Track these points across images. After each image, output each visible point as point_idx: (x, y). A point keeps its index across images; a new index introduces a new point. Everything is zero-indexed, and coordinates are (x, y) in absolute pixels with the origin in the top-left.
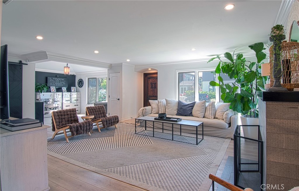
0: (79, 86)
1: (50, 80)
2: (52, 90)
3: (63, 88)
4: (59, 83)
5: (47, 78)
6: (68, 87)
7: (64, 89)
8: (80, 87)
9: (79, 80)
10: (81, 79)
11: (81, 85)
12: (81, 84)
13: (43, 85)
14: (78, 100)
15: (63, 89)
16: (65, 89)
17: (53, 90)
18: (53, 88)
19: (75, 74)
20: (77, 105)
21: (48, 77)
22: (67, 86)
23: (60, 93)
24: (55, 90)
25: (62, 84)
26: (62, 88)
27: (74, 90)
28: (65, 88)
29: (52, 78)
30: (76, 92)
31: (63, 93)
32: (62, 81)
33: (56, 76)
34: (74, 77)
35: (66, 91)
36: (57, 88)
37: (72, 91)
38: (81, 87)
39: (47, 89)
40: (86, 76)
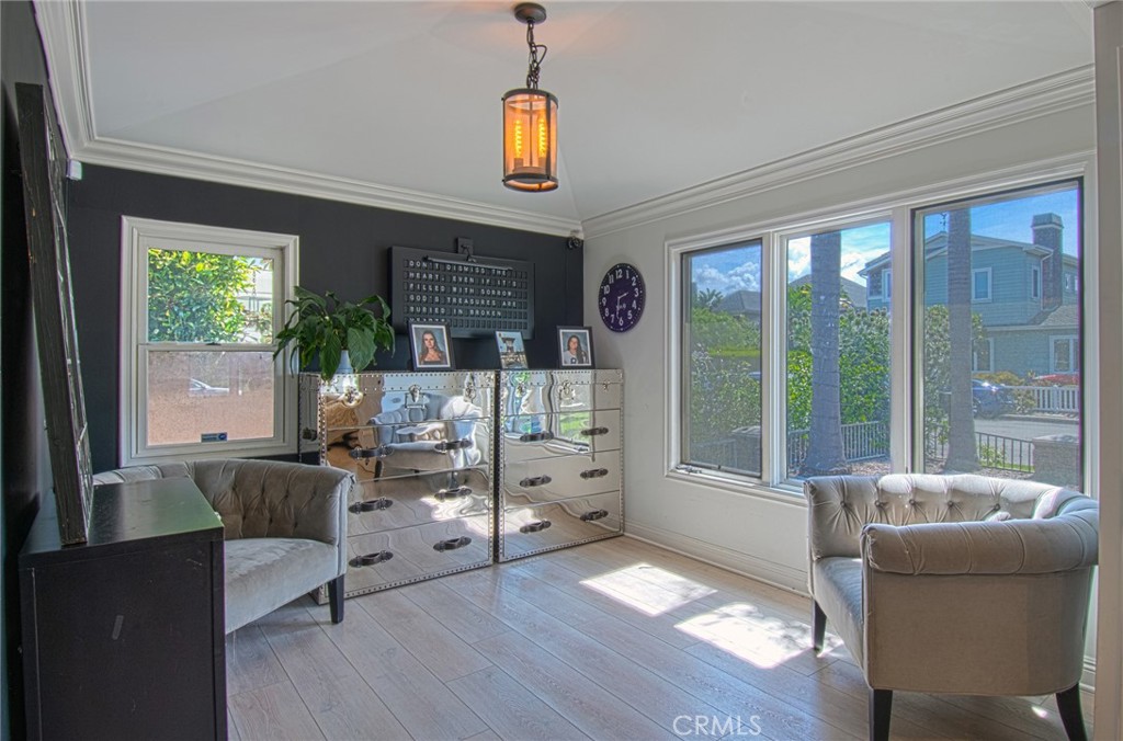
0: (607, 321)
1: (410, 267)
2: (425, 352)
3: (500, 335)
4: (477, 295)
5: (387, 256)
6: (534, 334)
7: (511, 342)
8: (616, 328)
9: (613, 271)
10: (623, 267)
11: (623, 313)
12: (628, 300)
13: (348, 306)
14: (604, 431)
15: (503, 347)
16: (519, 345)
17: (432, 356)
18: (430, 338)
19: (581, 236)
20: (604, 472)
21: (394, 248)
22: (531, 325)
23: (484, 378)
24: (443, 358)
25: (499, 306)
26: (493, 337)
27: (578, 349)
28: (517, 335)
29: (425, 259)
30: (593, 367)
31: (503, 374)
32: (493, 285)
33: (456, 241)
34: (570, 251)
35: (523, 358)
36: (465, 333)
37: (567, 356)
38: (628, 326)
39: (379, 341)
40: (667, 238)
